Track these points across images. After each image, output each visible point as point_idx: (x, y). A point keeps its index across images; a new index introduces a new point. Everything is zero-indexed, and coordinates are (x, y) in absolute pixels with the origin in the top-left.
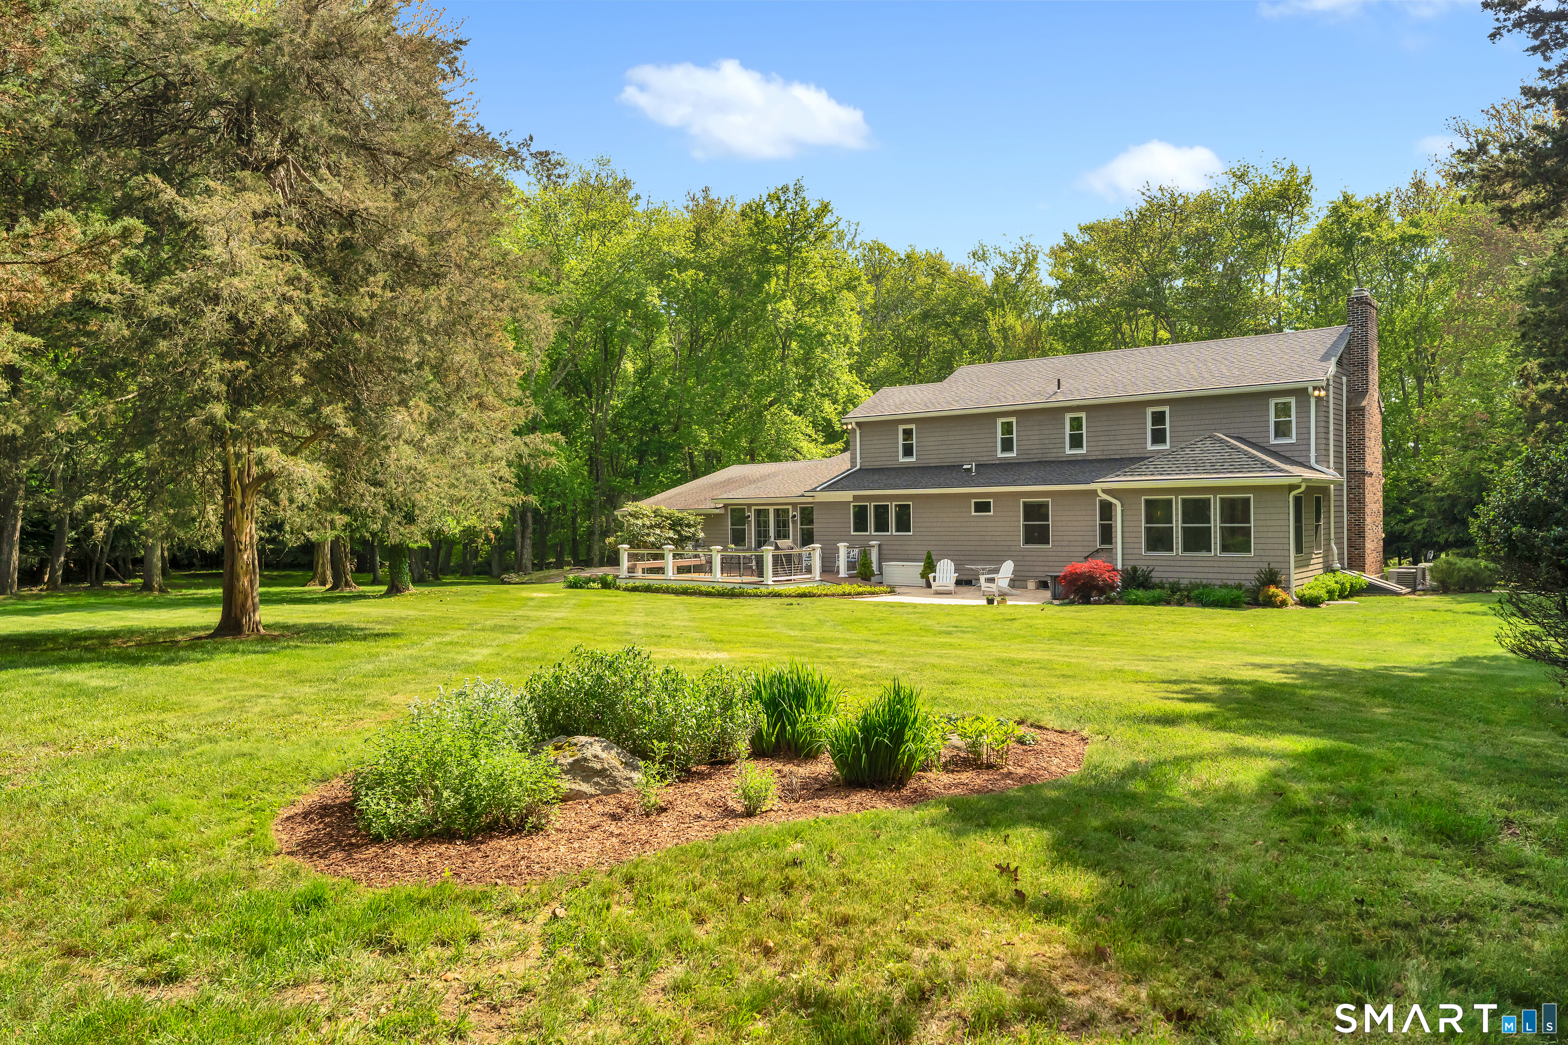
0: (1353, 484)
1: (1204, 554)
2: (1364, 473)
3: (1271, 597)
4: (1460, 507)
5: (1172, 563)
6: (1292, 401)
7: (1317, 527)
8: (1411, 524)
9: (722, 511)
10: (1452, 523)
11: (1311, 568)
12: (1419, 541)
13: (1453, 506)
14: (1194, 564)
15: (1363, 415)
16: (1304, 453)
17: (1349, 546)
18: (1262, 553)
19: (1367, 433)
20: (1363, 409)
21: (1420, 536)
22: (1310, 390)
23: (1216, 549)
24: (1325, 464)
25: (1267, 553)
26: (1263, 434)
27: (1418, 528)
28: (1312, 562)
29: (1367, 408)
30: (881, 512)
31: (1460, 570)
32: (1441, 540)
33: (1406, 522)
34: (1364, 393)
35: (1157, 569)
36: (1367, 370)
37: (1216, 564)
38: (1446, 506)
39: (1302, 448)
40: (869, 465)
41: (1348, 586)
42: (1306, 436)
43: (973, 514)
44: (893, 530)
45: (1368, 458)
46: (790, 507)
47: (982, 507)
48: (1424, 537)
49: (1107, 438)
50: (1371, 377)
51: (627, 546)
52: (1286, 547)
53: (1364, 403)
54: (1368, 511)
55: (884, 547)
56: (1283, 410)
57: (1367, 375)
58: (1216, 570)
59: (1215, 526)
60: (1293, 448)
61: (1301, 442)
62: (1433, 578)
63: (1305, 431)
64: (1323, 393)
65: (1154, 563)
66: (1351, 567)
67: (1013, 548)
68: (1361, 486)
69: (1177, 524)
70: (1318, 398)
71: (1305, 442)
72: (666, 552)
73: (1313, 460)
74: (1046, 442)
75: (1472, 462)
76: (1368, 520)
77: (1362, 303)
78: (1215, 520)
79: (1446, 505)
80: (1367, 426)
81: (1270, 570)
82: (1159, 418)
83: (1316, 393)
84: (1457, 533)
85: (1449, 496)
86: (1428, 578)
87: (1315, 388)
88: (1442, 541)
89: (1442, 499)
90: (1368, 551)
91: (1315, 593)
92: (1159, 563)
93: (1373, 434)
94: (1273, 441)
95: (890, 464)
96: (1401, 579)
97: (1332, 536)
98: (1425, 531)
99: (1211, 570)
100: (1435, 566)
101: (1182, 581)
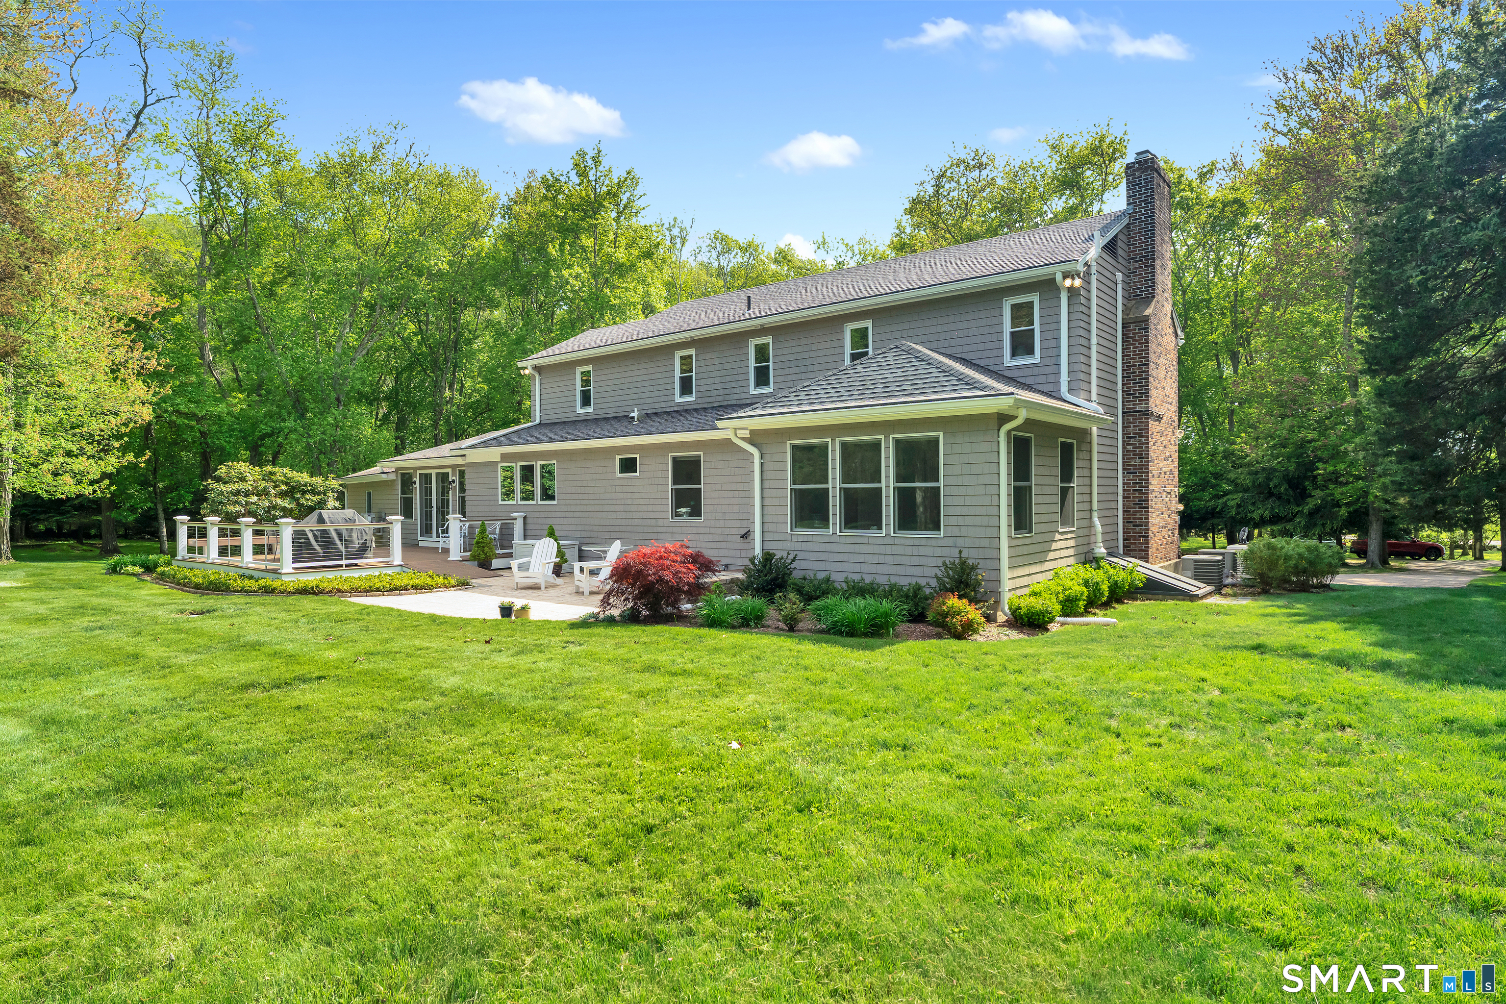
0: (1131, 430)
1: (872, 533)
2: (1147, 414)
3: (945, 615)
4: (1276, 481)
5: (828, 547)
6: (1035, 298)
7: (1064, 492)
8: (1225, 499)
9: (392, 477)
10: (1267, 499)
11: (1051, 555)
12: (1232, 517)
13: (1269, 479)
14: (857, 548)
15: (1146, 329)
16: (1051, 378)
17: (1126, 521)
18: (956, 531)
19: (1152, 357)
20: (1146, 319)
21: (1233, 512)
22: (1059, 277)
23: (888, 525)
24: (1083, 394)
25: (964, 531)
26: (995, 353)
27: (1231, 503)
28: (1055, 546)
29: (1153, 320)
30: (528, 473)
31: (1287, 558)
32: (1256, 516)
33: (1219, 497)
34: (1149, 298)
35: (801, 556)
36: (1153, 266)
37: (889, 549)
38: (1261, 480)
39: (1049, 370)
40: (548, 419)
41: (1105, 588)
42: (1054, 352)
43: (618, 475)
44: (538, 500)
45: (1153, 393)
46: (449, 470)
47: (628, 465)
48: (1238, 513)
49: (797, 370)
50: (1159, 278)
51: (186, 518)
52: (994, 521)
53: (1148, 312)
54: (1153, 469)
55: (529, 521)
56: (1022, 313)
57: (1153, 274)
58: (889, 560)
59: (887, 487)
60: (1036, 371)
61: (1047, 361)
62: (1247, 569)
63: (1053, 343)
64: (1078, 282)
65: (798, 546)
66: (1128, 552)
67: (661, 523)
68: (1143, 433)
69: (835, 484)
70: (1071, 289)
71: (1053, 361)
72: (242, 527)
73: (1064, 388)
74: (728, 379)
75: (1291, 430)
76: (1154, 484)
77: (1146, 169)
78: (887, 477)
79: (1261, 478)
80: (1153, 346)
81: (963, 563)
82: (861, 337)
83: (1068, 283)
84: (1272, 508)
85: (1264, 469)
86: (1240, 568)
87: (1065, 277)
88: (1257, 518)
89: (1256, 473)
90: (1153, 529)
91: (1037, 604)
92: (805, 546)
93: (1162, 360)
94: (1008, 361)
95: (568, 417)
96: (1202, 572)
97: (1095, 506)
98: (1239, 506)
99: (882, 559)
100: (1251, 551)
101: (834, 577)
